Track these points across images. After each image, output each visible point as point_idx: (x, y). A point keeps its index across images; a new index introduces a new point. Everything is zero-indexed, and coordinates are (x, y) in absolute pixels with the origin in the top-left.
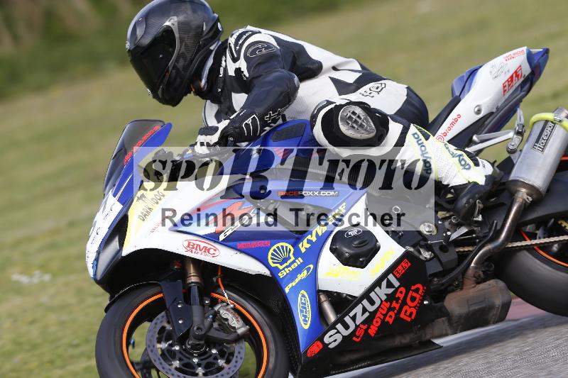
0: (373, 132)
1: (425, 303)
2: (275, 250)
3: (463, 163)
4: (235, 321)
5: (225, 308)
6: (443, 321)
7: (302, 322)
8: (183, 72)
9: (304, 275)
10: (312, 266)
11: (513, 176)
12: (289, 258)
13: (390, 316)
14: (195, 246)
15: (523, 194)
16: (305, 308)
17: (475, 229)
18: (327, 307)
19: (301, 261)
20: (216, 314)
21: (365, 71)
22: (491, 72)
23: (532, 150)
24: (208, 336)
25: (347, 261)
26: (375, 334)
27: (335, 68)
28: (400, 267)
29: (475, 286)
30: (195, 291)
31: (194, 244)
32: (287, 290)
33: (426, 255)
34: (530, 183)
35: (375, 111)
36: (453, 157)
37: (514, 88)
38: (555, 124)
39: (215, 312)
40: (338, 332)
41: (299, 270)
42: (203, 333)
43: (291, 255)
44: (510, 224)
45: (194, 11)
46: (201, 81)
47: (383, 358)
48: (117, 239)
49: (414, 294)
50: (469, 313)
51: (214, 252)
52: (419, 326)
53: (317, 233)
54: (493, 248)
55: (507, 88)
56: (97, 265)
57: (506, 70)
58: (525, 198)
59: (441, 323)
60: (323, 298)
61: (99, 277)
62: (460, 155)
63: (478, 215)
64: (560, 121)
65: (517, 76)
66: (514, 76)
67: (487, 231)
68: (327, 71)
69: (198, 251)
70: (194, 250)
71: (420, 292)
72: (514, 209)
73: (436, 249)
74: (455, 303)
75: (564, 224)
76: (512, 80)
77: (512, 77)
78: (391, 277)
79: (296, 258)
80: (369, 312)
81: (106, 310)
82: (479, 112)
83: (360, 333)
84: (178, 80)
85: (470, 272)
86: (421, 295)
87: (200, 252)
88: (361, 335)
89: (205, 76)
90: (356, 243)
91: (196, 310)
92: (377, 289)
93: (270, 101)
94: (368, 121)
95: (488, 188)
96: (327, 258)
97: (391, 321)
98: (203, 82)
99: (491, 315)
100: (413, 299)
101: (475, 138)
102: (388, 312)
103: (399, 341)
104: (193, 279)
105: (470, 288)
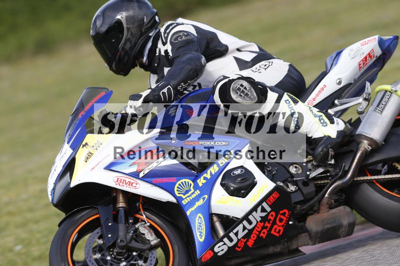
0: (255, 99)
1: (291, 223)
2: (179, 185)
3: (322, 121)
4: (149, 236)
5: (143, 226)
6: (305, 235)
7: (199, 237)
8: (129, 52)
9: (200, 202)
10: (206, 196)
11: (359, 131)
12: (190, 190)
13: (264, 233)
14: (122, 181)
15: (365, 145)
16: (201, 226)
17: (330, 169)
18: (218, 225)
19: (199, 192)
20: (137, 230)
21: (262, 52)
22: (349, 54)
23: (374, 112)
24: (129, 246)
25: (233, 193)
26: (252, 246)
27: (238, 50)
28: (271, 197)
29: (328, 211)
30: (122, 214)
31: (121, 180)
32: (188, 213)
33: (292, 188)
34: (370, 137)
35: (259, 83)
36: (315, 117)
37: (368, 65)
38: (392, 93)
39: (136, 228)
40: (225, 244)
41: (197, 199)
42: (124, 244)
43: (192, 188)
44: (355, 166)
45: (140, 8)
46: (143, 58)
47: (262, 262)
48: (68, 174)
49: (282, 217)
50: (323, 230)
51: (136, 185)
52: (286, 240)
53: (211, 172)
54: (342, 184)
55: (362, 65)
56: (54, 193)
57: (361, 52)
58: (367, 148)
59: (304, 237)
60: (215, 219)
61: (55, 202)
62: (321, 116)
63: (331, 159)
64: (396, 91)
65: (370, 57)
66: (368, 57)
67: (338, 171)
68: (233, 52)
69: (124, 184)
70: (121, 184)
71: (286, 215)
72: (358, 155)
73: (300, 184)
74: (313, 223)
75: (397, 165)
76: (366, 60)
77: (366, 58)
78: (264, 204)
79: (195, 190)
80: (248, 230)
81: (59, 225)
82: (340, 83)
83: (241, 245)
84: (126, 58)
85: (325, 201)
86: (287, 218)
87: (126, 185)
88: (242, 247)
89: (145, 55)
90: (239, 180)
91: (122, 227)
92: (254, 213)
93: (182, 76)
94: (251, 91)
95: (339, 140)
96: (218, 190)
97: (264, 236)
98: (145, 59)
99: (341, 231)
100: (281, 220)
101: (336, 102)
102: (262, 230)
103: (271, 250)
104: (121, 204)
105: (324, 213)
